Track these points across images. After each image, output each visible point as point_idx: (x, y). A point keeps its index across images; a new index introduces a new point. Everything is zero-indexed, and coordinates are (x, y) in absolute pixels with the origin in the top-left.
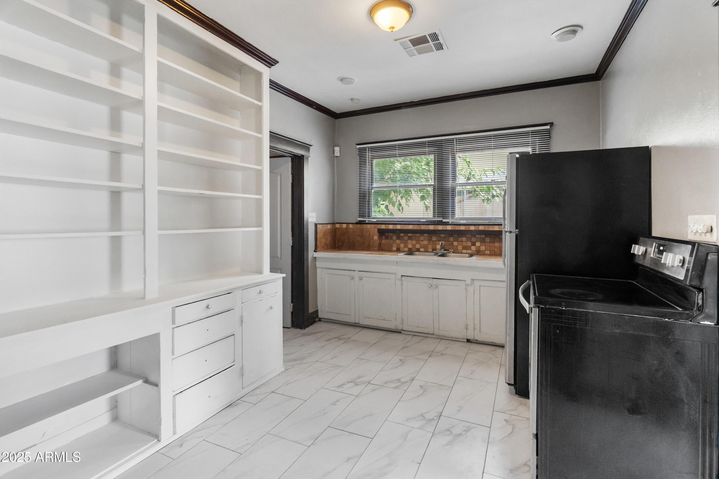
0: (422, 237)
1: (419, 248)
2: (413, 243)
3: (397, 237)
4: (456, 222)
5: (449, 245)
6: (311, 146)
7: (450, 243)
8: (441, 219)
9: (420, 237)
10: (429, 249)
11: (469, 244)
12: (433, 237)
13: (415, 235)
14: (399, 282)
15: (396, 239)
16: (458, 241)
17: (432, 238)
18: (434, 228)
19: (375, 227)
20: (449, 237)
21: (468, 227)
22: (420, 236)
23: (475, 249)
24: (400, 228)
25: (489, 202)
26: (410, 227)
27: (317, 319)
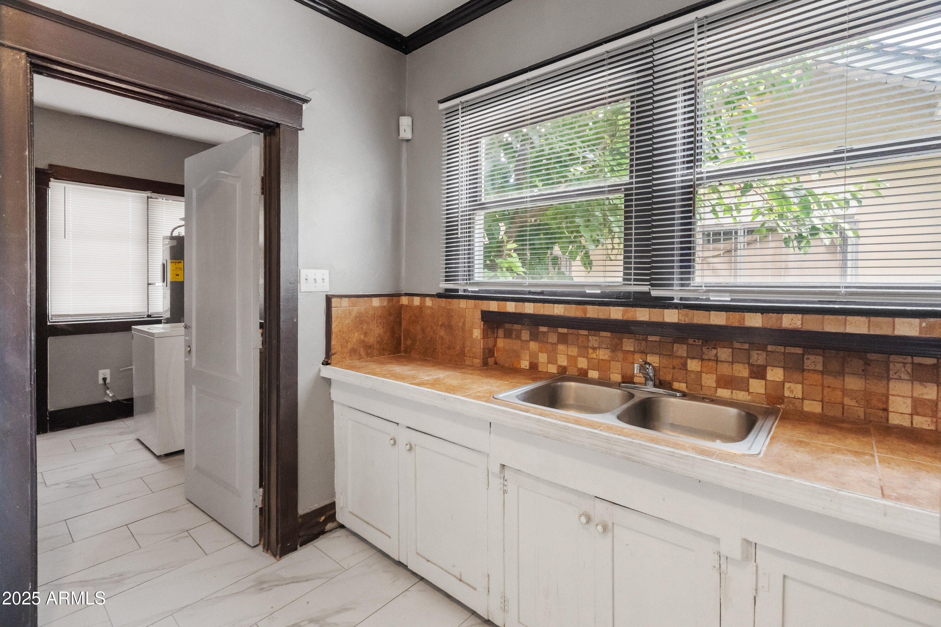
0: (593, 337)
1: (586, 367)
2: (570, 353)
3: (531, 334)
4: (697, 299)
5: (674, 368)
6: (306, 101)
7: (676, 362)
8: (645, 289)
9: (590, 337)
10: (611, 375)
11: (742, 371)
12: (624, 340)
13: (575, 331)
14: (496, 483)
15: (528, 339)
16: (703, 360)
17: (622, 343)
18: (623, 315)
19: (476, 307)
20: (675, 345)
21: (737, 315)
22: (588, 336)
23: (763, 391)
24: (531, 312)
25: (803, 244)
26: (558, 310)
27: (329, 526)
